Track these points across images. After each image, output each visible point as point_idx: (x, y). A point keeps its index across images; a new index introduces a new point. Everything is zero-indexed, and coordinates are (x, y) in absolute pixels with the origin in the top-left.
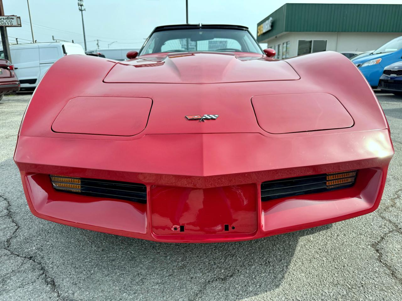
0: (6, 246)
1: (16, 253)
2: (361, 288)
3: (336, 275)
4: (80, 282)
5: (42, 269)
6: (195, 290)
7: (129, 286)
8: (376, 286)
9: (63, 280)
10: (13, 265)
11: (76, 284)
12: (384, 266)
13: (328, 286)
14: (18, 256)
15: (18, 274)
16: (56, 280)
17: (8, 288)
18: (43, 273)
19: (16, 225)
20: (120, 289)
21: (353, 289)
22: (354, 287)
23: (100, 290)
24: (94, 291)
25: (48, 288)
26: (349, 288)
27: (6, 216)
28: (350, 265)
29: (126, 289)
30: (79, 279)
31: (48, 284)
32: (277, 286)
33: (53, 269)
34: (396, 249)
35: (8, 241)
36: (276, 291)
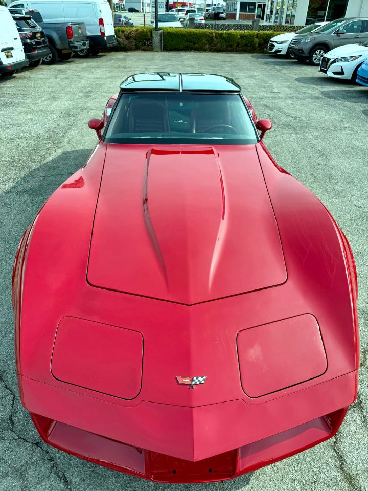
0: (11, 426)
1: (22, 437)
2: (313, 484)
3: (296, 468)
4: (87, 477)
5: (51, 459)
6: (182, 488)
7: (129, 483)
8: (325, 482)
9: (72, 475)
10: (24, 454)
11: (84, 480)
12: (336, 455)
13: (287, 481)
14: (26, 441)
15: (32, 467)
16: (67, 475)
17: (28, 485)
18: (53, 466)
19: (11, 394)
20: (122, 486)
21: (307, 486)
22: (308, 483)
23: (106, 488)
24: (101, 489)
25: (62, 486)
26: (303, 485)
28: (308, 455)
29: (127, 486)
30: (85, 473)
31: (61, 480)
32: (248, 482)
33: (61, 460)
34: (351, 433)
35: (10, 419)
36: (246, 489)
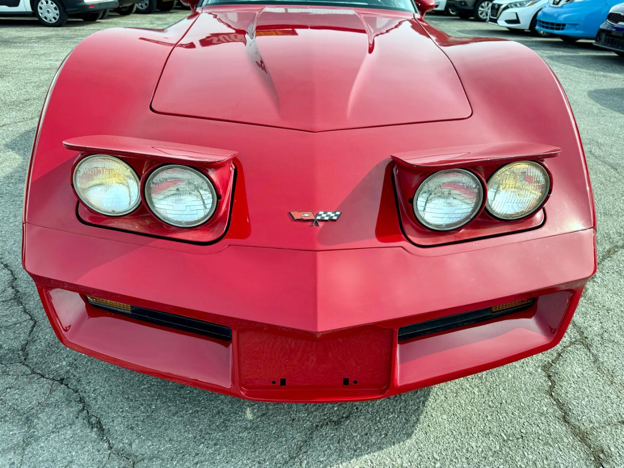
0: (23, 358)
1: (39, 371)
2: (521, 440)
3: (489, 418)
4: (137, 425)
5: (81, 400)
6: (298, 441)
7: (208, 433)
8: (540, 438)
9: (113, 421)
10: (37, 393)
11: (132, 428)
12: (555, 403)
13: (476, 436)
14: (43, 376)
15: (47, 409)
16: (103, 421)
17: (36, 433)
18: (83, 409)
19: (31, 319)
20: (195, 438)
21: (509, 442)
22: (511, 438)
23: (167, 439)
24: (159, 440)
25: (94, 435)
26: (504, 440)
27: (12, 301)
28: (509, 401)
29: (203, 438)
30: (136, 418)
31: (92, 428)
32: (409, 435)
33: (97, 402)
34: (575, 375)
35: (23, 349)
36: (407, 444)
